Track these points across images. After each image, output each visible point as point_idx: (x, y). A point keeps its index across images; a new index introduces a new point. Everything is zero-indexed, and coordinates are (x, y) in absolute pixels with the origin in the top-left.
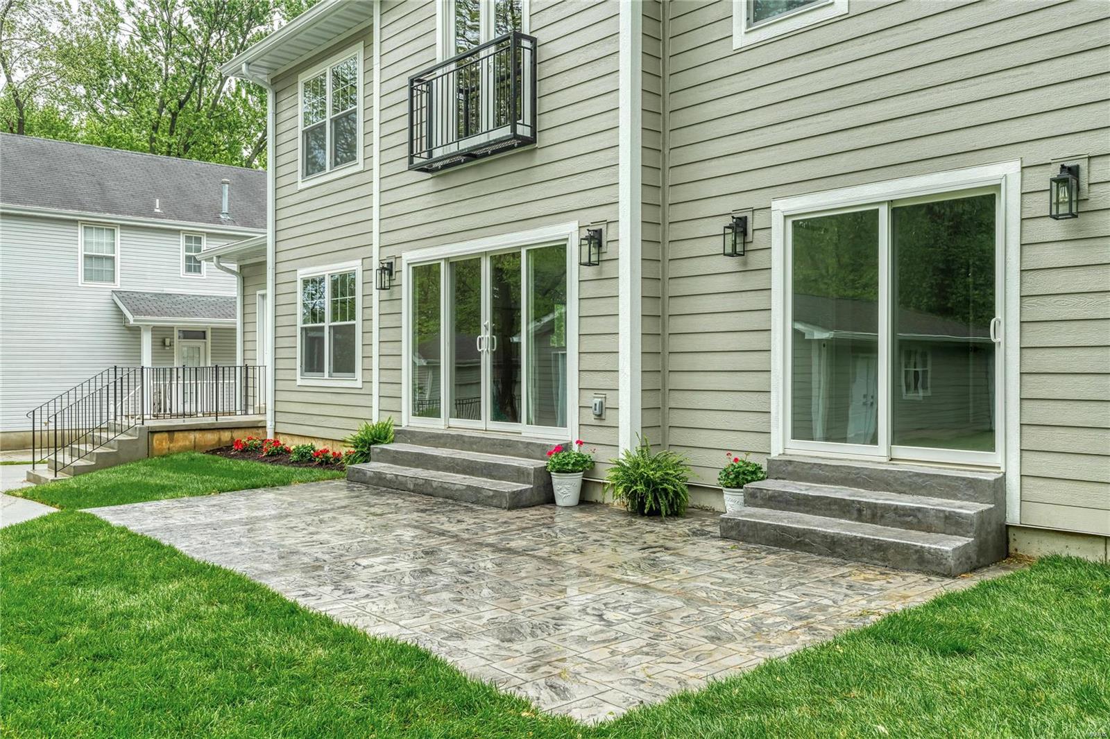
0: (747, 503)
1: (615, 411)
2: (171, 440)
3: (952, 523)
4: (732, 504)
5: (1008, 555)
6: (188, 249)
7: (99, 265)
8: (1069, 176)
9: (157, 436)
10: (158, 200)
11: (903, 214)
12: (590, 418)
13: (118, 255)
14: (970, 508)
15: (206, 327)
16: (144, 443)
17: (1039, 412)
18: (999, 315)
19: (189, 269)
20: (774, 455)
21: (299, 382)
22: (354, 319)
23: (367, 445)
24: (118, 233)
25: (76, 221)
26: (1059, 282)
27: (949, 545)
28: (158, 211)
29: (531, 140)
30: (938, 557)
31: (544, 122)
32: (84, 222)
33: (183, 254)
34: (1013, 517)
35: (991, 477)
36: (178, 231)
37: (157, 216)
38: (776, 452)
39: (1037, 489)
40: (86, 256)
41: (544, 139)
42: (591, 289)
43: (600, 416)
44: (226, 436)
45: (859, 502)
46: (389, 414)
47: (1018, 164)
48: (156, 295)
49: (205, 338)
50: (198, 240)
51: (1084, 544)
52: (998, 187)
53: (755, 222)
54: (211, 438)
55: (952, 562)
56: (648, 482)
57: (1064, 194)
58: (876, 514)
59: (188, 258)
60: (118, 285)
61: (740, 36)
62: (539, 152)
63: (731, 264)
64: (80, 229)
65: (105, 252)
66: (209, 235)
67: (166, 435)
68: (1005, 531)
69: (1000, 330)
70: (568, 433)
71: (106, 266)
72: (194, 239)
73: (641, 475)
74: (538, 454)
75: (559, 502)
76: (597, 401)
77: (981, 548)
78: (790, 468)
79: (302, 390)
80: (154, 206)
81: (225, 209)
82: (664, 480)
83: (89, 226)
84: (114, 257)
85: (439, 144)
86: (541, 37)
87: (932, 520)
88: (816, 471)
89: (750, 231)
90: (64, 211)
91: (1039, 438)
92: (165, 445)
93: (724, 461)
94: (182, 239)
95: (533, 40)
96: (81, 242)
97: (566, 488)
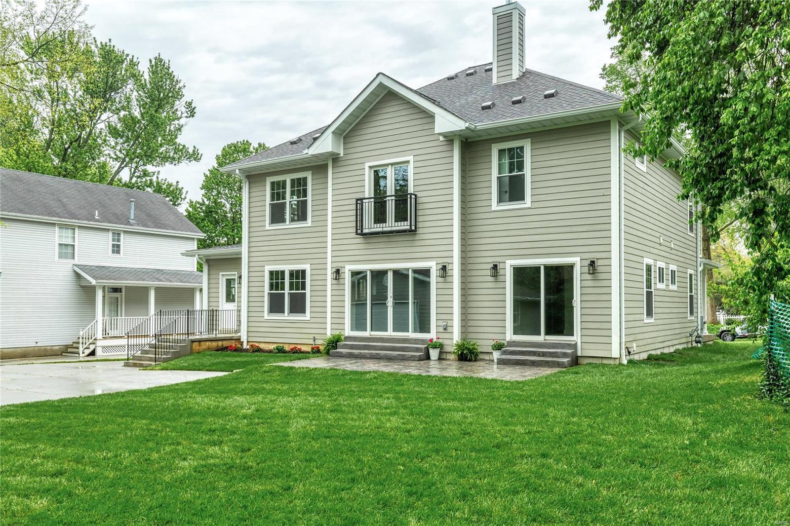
0: (502, 354)
1: (451, 327)
2: (200, 345)
3: (565, 355)
4: (496, 355)
5: (578, 364)
6: (113, 240)
7: (67, 250)
8: (592, 263)
9: (194, 344)
10: (97, 212)
11: (548, 268)
12: (441, 330)
13: (76, 244)
14: (569, 351)
15: (123, 286)
16: (189, 347)
17: (585, 325)
18: (575, 299)
19: (113, 252)
20: (507, 340)
21: (266, 317)
22: (305, 290)
23: (334, 343)
24: (77, 230)
25: (55, 224)
26: (590, 290)
27: (565, 360)
28: (97, 218)
29: (415, 230)
30: (563, 363)
31: (420, 225)
32: (59, 224)
33: (111, 243)
34: (579, 354)
35: (574, 343)
36: (108, 230)
37: (97, 221)
38: (508, 339)
39: (585, 346)
40: (60, 245)
41: (420, 231)
42: (441, 285)
43: (445, 329)
44: (220, 343)
46: (340, 331)
47: (579, 258)
48: (97, 267)
49: (121, 292)
50: (119, 234)
51: (597, 359)
52: (575, 264)
53: (500, 266)
54: (214, 344)
55: (566, 364)
56: (469, 349)
57: (591, 268)
58: (544, 354)
59: (113, 245)
60: (77, 261)
61: (495, 206)
62: (417, 235)
63: (492, 279)
64: (57, 228)
65: (70, 242)
66: (125, 232)
67: (198, 343)
68: (577, 357)
69: (575, 302)
70: (432, 335)
71: (70, 250)
72: (117, 234)
73: (466, 348)
74: (421, 343)
75: (432, 358)
76: (445, 324)
77: (572, 361)
78: (515, 343)
79: (267, 321)
80: (95, 215)
81: (132, 217)
82: (473, 349)
83: (62, 226)
84: (74, 245)
85: (367, 227)
86: (419, 195)
87: (560, 355)
88: (523, 344)
89: (498, 269)
90: (51, 218)
91: (586, 332)
92: (198, 348)
93: (493, 343)
94: (110, 234)
95: (416, 196)
96: (57, 236)
97: (434, 354)
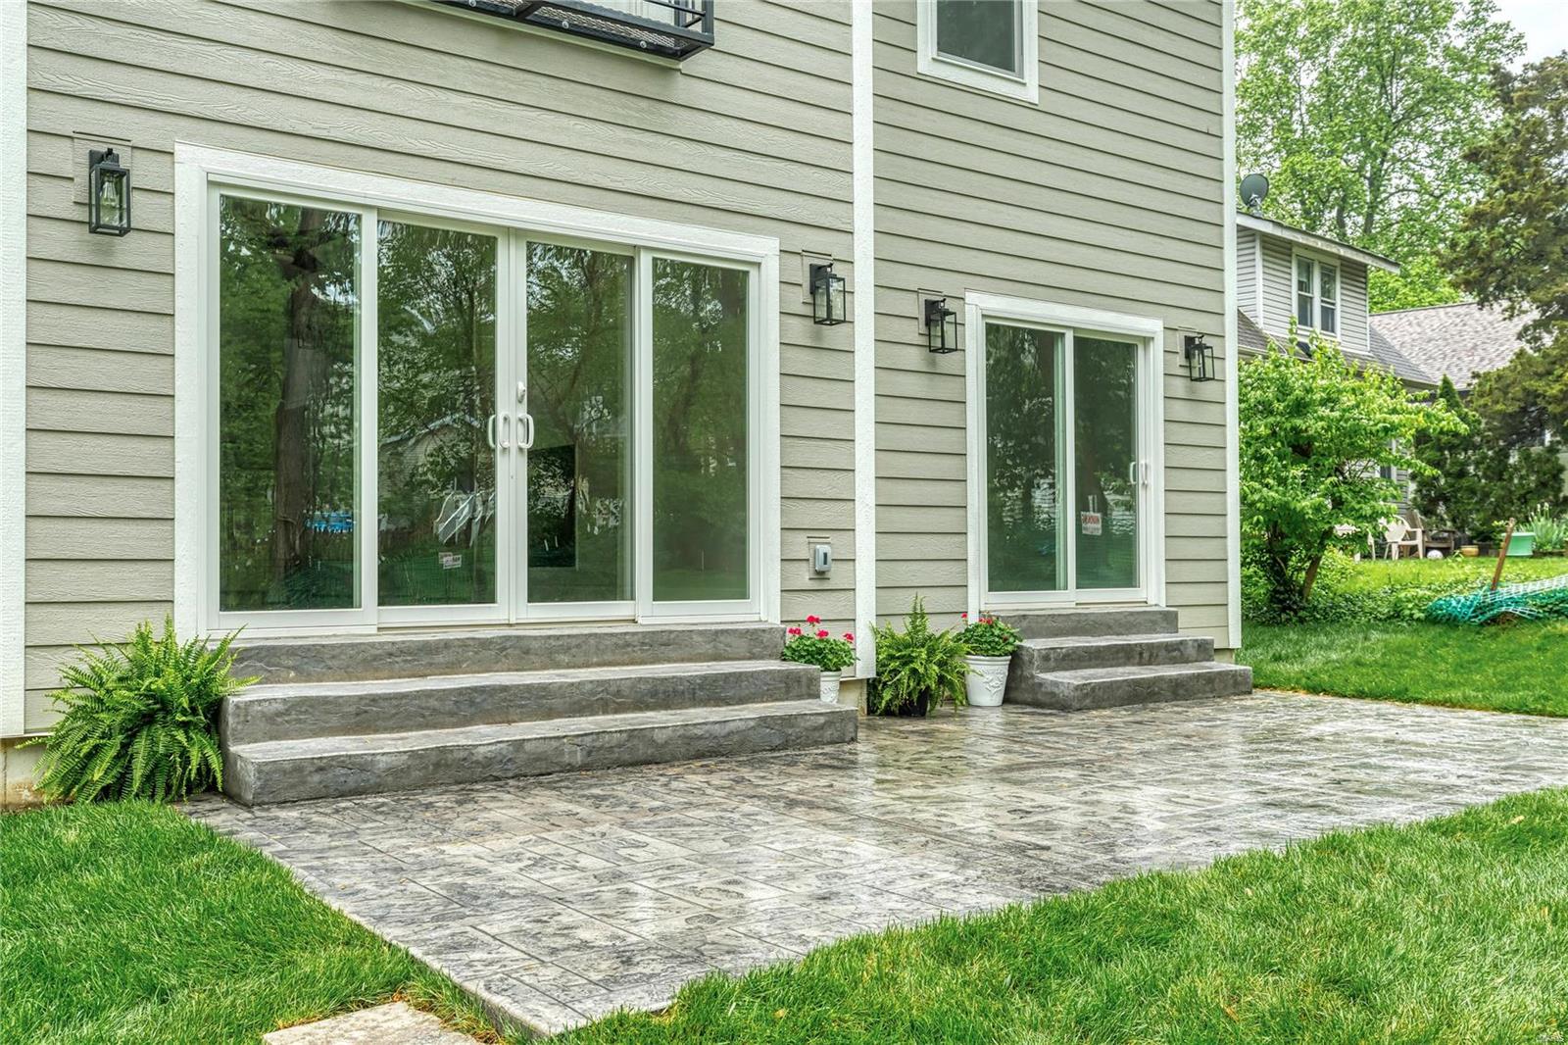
1: (848, 566)
12: (803, 577)
20: (973, 611)
38: (975, 609)
43: (821, 575)
45: (1141, 645)
47: (1161, 325)
52: (1150, 339)
61: (927, 58)
78: (1025, 624)
88: (1049, 623)
